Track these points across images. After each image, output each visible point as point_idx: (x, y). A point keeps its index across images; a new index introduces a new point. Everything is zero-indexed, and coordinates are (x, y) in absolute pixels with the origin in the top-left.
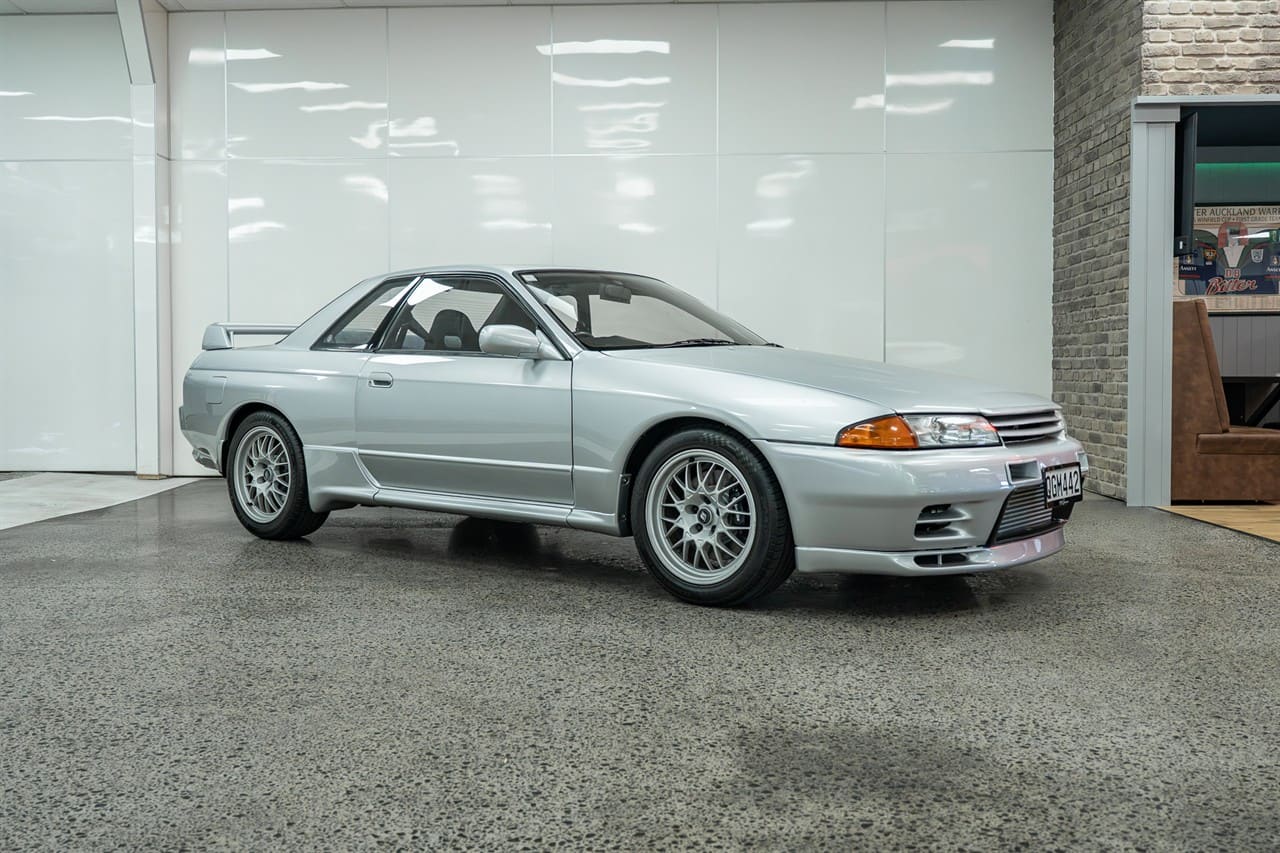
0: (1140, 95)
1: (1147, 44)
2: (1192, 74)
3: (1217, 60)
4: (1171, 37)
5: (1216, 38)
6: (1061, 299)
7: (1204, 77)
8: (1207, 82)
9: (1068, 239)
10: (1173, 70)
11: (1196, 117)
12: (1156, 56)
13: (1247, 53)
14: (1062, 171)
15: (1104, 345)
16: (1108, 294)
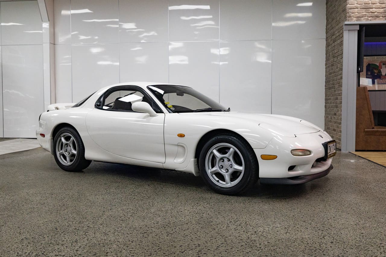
0: (346, 21)
1: (348, 5)
2: (363, 14)
3: (371, 10)
4: (356, 3)
5: (371, 3)
6: (327, 86)
7: (367, 16)
8: (368, 17)
9: (329, 67)
10: (357, 13)
11: (364, 28)
12: (351, 9)
13: (381, 7)
14: (328, 45)
15: (337, 100)
16: (338, 84)
